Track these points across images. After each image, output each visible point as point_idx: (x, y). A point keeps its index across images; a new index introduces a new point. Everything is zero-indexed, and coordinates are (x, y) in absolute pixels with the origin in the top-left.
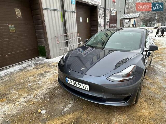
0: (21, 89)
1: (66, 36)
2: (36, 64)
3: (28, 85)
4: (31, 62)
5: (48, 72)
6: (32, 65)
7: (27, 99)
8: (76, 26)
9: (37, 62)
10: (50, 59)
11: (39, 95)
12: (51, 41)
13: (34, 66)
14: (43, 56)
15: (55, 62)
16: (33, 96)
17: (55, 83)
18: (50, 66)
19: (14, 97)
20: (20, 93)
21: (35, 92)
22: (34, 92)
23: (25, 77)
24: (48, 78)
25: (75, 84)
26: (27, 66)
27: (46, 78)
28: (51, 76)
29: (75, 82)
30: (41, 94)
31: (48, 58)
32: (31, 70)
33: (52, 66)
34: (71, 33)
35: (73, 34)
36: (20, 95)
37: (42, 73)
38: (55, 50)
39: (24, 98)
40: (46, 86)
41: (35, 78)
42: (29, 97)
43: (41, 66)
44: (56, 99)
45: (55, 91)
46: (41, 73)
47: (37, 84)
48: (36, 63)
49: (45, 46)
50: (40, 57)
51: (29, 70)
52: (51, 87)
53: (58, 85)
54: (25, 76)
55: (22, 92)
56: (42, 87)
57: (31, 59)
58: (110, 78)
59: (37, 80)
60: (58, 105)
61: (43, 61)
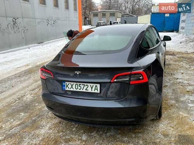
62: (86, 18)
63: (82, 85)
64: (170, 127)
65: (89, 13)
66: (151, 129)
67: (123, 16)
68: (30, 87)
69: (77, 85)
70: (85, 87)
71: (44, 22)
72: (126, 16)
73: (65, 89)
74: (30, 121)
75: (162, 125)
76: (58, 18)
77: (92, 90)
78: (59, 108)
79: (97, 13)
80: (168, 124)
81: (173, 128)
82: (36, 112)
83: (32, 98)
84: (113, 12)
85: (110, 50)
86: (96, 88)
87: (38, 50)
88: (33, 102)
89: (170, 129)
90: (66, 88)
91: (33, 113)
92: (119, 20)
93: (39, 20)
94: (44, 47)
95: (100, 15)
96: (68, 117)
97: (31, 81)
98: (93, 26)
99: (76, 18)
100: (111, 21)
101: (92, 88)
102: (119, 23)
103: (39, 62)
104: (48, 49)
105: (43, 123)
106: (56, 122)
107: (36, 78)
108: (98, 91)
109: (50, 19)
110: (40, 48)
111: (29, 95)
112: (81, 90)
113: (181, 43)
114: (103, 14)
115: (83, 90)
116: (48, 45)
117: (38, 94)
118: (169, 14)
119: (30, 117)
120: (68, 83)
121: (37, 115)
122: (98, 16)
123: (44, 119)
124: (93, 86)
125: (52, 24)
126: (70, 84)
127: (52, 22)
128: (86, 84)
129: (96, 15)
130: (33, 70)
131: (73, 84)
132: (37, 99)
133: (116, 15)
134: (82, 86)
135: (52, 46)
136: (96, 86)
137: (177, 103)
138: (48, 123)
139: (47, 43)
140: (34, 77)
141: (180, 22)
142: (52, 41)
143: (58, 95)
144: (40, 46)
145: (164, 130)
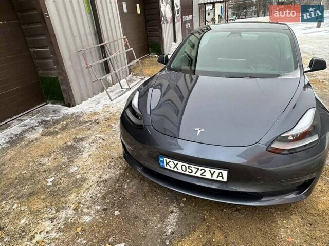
0: (31, 195)
1: (103, 48)
2: (45, 123)
3: (48, 182)
4: (29, 120)
5: (82, 139)
6: (36, 126)
7: (62, 221)
8: (119, 23)
9: (46, 117)
10: (74, 105)
11: (88, 203)
12: (70, 63)
13: (40, 130)
14: (55, 99)
15: (88, 112)
16: (71, 208)
17: (112, 164)
18: (81, 123)
19: (23, 222)
20: (34, 207)
21: (73, 197)
22: (71, 198)
23: (31, 162)
24: (89, 156)
25: (188, 170)
26: (24, 132)
27: (85, 155)
28: (93, 149)
29: (187, 165)
30: (90, 199)
31: (69, 105)
32: (36, 139)
33: (87, 122)
34: (111, 40)
35: (116, 43)
36: (36, 213)
37: (70, 143)
38: (82, 83)
39: (52, 220)
40: (93, 178)
41: (56, 160)
42: (63, 214)
43: (59, 126)
44: (133, 209)
45: (121, 186)
46: (67, 146)
47: (67, 174)
48: (44, 121)
49: (57, 78)
50: (48, 105)
51: (32, 141)
52: (108, 176)
53: (122, 171)
54: (29, 159)
55: (37, 204)
56: (83, 180)
57: (26, 112)
58: (272, 146)
59: (64, 164)
60: (145, 221)
61: (59, 112)
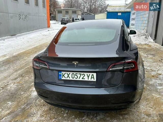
62: (51, 14)
63: (79, 74)
64: (149, 107)
65: (54, 10)
66: (134, 111)
67: (83, 14)
68: (11, 76)
69: (73, 75)
70: (82, 76)
71: (17, 17)
72: (85, 14)
73: (61, 78)
74: (19, 109)
75: (142, 106)
76: (29, 13)
77: (88, 79)
78: (50, 95)
79: (61, 10)
80: (146, 105)
81: (152, 108)
82: (23, 101)
83: (16, 86)
84: (75, 10)
85: (101, 41)
86: (93, 77)
87: (12, 42)
88: (18, 90)
89: (150, 110)
90: (63, 78)
91: (20, 101)
92: (80, 17)
93: (12, 15)
94: (18, 39)
95: (64, 12)
96: (59, 104)
97: (11, 71)
98: (58, 21)
99: (45, 14)
100: (73, 18)
101: (88, 77)
102: (80, 19)
103: (15, 53)
104: (22, 41)
105: (34, 110)
106: (46, 109)
107: (15, 68)
108: (94, 79)
109: (22, 14)
110: (14, 40)
111: (12, 84)
112: (78, 79)
113: (134, 36)
114: (66, 11)
115: (79, 78)
116: (22, 37)
117: (21, 82)
118: (121, 13)
119: (18, 106)
120: (64, 73)
121: (25, 103)
122: (62, 13)
123: (33, 107)
124: (90, 75)
125: (24, 19)
126: (66, 74)
127: (24, 17)
128: (82, 73)
129: (60, 12)
130: (11, 60)
131: (70, 74)
132: (21, 88)
133: (77, 12)
134: (79, 76)
135: (25, 38)
136: (92, 75)
137: (147, 86)
138: (38, 110)
139: (19, 36)
140: (13, 66)
141: (130, 20)
142: (23, 33)
143: (54, 85)
144: (14, 38)
145: (145, 110)
